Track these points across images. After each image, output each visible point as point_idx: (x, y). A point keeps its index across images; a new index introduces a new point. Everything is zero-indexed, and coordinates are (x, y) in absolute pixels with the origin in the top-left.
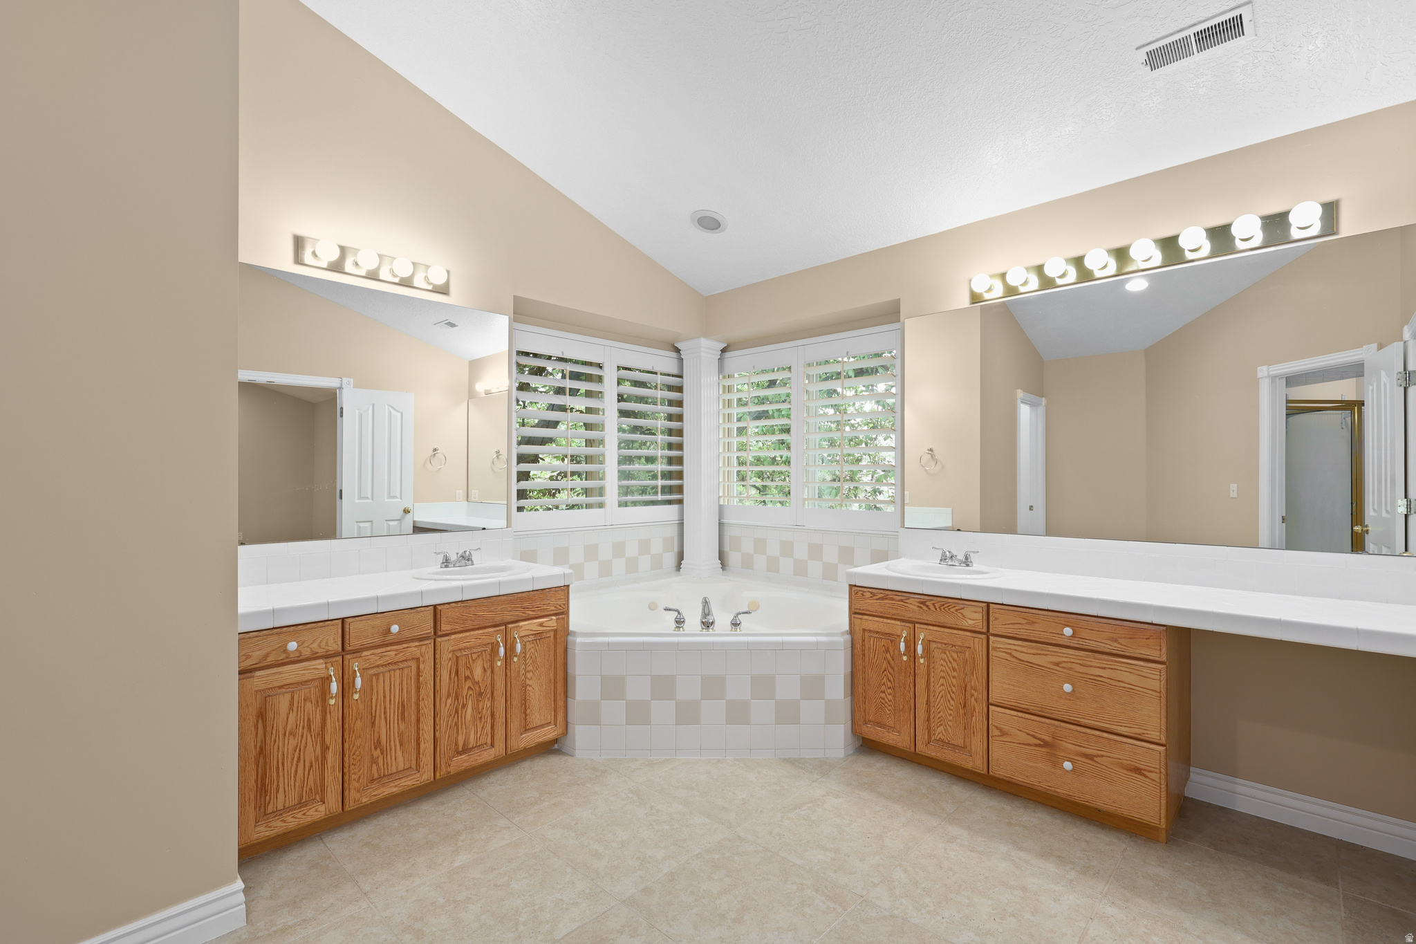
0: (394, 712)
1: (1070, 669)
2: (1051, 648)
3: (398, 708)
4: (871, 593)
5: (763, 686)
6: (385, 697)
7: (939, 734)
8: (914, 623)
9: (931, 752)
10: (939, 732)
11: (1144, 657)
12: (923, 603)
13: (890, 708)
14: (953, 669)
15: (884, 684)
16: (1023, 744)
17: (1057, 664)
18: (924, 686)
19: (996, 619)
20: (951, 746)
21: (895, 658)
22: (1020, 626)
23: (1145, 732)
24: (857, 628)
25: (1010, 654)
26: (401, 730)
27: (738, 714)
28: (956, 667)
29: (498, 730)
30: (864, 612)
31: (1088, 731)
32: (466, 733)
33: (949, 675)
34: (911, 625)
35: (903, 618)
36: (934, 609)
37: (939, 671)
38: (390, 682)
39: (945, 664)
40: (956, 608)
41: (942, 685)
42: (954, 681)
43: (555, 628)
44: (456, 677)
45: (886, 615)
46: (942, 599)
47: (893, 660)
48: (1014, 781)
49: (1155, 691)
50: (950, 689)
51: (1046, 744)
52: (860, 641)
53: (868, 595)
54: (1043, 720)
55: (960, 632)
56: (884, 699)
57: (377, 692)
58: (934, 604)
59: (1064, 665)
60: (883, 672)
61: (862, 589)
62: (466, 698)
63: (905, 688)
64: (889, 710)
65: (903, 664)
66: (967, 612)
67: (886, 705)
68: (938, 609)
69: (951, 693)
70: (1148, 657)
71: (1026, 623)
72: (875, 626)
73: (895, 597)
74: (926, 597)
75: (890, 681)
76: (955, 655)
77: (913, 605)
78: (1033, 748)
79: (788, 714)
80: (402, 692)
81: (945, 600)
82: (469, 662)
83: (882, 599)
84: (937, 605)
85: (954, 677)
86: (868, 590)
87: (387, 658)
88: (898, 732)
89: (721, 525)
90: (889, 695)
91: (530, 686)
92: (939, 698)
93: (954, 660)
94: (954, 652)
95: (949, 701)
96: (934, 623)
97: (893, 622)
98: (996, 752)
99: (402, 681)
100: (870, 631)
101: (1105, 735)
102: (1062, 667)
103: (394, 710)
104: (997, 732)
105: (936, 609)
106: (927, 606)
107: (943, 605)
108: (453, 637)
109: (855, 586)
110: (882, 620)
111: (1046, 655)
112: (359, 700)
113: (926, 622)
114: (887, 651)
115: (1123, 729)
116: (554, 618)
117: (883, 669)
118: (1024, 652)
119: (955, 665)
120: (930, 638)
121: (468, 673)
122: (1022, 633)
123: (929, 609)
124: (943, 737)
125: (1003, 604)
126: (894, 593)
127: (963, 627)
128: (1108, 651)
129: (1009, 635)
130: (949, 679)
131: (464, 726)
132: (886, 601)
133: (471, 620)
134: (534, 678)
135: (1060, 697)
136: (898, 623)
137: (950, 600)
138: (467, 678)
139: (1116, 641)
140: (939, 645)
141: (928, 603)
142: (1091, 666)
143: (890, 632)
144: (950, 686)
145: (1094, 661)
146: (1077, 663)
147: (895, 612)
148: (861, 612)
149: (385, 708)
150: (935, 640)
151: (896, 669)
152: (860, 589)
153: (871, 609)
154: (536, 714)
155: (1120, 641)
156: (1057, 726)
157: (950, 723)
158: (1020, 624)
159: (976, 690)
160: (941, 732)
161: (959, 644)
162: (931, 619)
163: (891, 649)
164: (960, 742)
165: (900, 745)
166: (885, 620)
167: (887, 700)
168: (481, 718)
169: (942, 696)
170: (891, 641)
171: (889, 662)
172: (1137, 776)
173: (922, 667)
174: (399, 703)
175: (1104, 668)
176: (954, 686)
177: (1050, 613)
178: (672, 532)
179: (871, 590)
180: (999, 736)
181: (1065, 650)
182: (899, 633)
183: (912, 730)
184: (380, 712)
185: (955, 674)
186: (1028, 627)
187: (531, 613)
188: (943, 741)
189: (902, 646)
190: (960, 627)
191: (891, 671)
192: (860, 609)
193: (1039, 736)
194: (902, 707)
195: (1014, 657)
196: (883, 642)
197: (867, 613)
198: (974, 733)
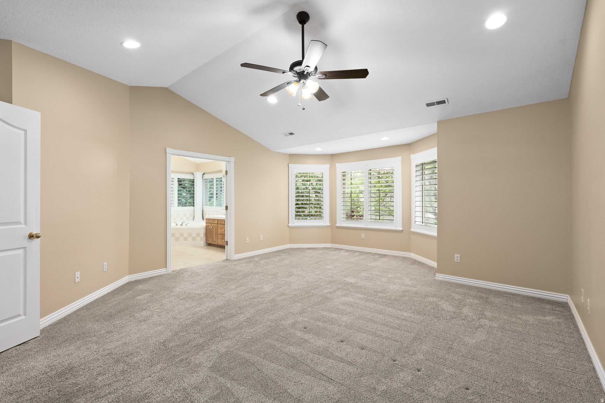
5: (190, 235)
27: (186, 239)
55: (215, 224)
79: (194, 239)
89: (203, 211)
132: (210, 221)
178: (192, 212)
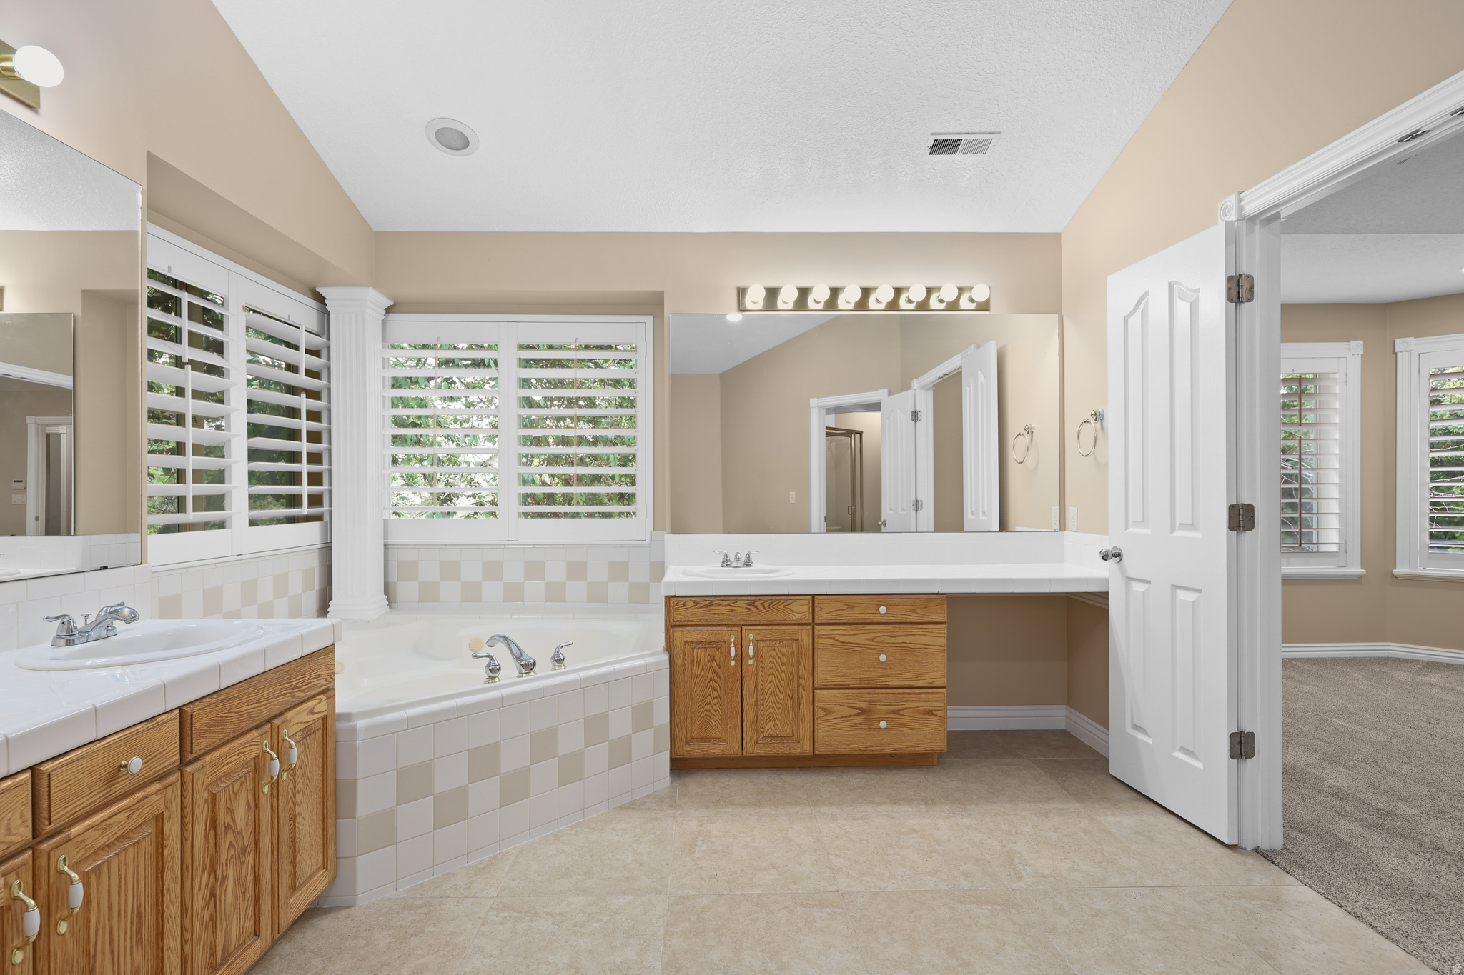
0: (126, 933)
1: (882, 642)
2: (867, 627)
3: (132, 922)
4: (694, 602)
5: (596, 727)
6: (110, 909)
7: (768, 730)
8: (741, 626)
9: (761, 750)
10: (769, 728)
11: (934, 620)
12: (751, 604)
13: (715, 719)
14: (782, 664)
15: (710, 695)
16: (846, 717)
17: (872, 640)
18: (752, 687)
19: (821, 609)
20: (779, 739)
21: (721, 665)
22: (842, 612)
23: (935, 680)
24: (677, 642)
25: (834, 639)
26: (136, 965)
28: (785, 661)
29: (265, 904)
30: (685, 623)
31: (895, 691)
32: (227, 927)
33: (778, 671)
34: (739, 629)
35: (730, 623)
36: (762, 609)
37: (768, 668)
38: (119, 875)
39: (773, 660)
40: (784, 604)
41: (772, 681)
42: (783, 675)
43: (326, 713)
44: (212, 831)
45: (710, 623)
46: (770, 598)
47: (719, 668)
48: (837, 753)
49: (942, 646)
50: (778, 684)
51: (864, 711)
52: (682, 655)
53: (691, 604)
54: (861, 691)
55: (788, 627)
56: (709, 711)
57: (98, 903)
58: (762, 604)
59: (877, 639)
60: (709, 683)
61: (683, 599)
62: (226, 866)
63: (732, 694)
64: (715, 721)
65: (731, 670)
66: (795, 606)
67: (712, 716)
68: (767, 608)
69: (780, 687)
70: (936, 620)
71: (847, 608)
72: (699, 637)
73: (721, 602)
74: (754, 598)
75: (716, 690)
76: (783, 650)
77: (741, 607)
78: (855, 718)
79: (620, 754)
80: (137, 888)
81: (773, 598)
82: (230, 800)
83: (707, 606)
84: (766, 605)
85: (783, 671)
86: (690, 598)
87: (114, 829)
88: (724, 741)
89: (387, 548)
90: (715, 705)
91: (300, 815)
92: (768, 695)
93: (783, 655)
94: (783, 647)
95: (778, 696)
96: (762, 622)
97: (719, 628)
98: (822, 731)
99: (138, 867)
100: (692, 642)
101: (907, 691)
102: (876, 642)
103: (126, 929)
104: (822, 713)
105: (765, 608)
106: (756, 607)
107: (772, 603)
108: (208, 758)
109: (674, 596)
110: (706, 628)
111: (863, 634)
112: (68, 936)
113: (754, 623)
114: (713, 660)
115: (920, 682)
116: (322, 696)
117: (709, 679)
118: (845, 635)
119: (784, 659)
120: (759, 638)
121: (228, 819)
122: (844, 618)
123: (758, 609)
124: (771, 733)
125: (826, 595)
126: (719, 598)
127: (791, 622)
128: (908, 621)
129: (832, 621)
130: (778, 674)
131: (223, 916)
132: (712, 608)
133: (232, 723)
134: (305, 801)
135: (875, 668)
136: (724, 628)
137: (778, 598)
138: (228, 827)
139: (914, 611)
140: (767, 643)
141: (756, 604)
142: (897, 636)
143: (716, 639)
144: (779, 681)
145: (899, 631)
146: (887, 636)
147: (721, 618)
148: (681, 624)
149: (111, 932)
150: (763, 638)
151: (722, 676)
152: (681, 599)
153: (693, 619)
154: (307, 858)
155: (918, 611)
156: (872, 694)
157: (779, 717)
158: (842, 610)
159: (803, 679)
160: (771, 727)
161: (788, 638)
162: (760, 619)
163: (717, 657)
164: (789, 732)
165: (727, 753)
166: (710, 628)
167: (713, 711)
168: (244, 892)
169: (771, 693)
170: (718, 649)
171: (715, 672)
172: (929, 717)
173: (751, 668)
174: (132, 912)
175: (907, 636)
176: (783, 680)
177: (866, 597)
179: (693, 599)
180: (824, 716)
181: (877, 627)
182: (725, 639)
183: (740, 734)
184: (103, 943)
185: (784, 668)
186: (849, 612)
187: (301, 694)
188: (772, 736)
189: (733, 651)
190: (787, 622)
191: (717, 680)
192: (681, 621)
193: (858, 706)
194: (729, 714)
195: (837, 640)
196: (709, 651)
197: (689, 623)
198: (802, 720)
